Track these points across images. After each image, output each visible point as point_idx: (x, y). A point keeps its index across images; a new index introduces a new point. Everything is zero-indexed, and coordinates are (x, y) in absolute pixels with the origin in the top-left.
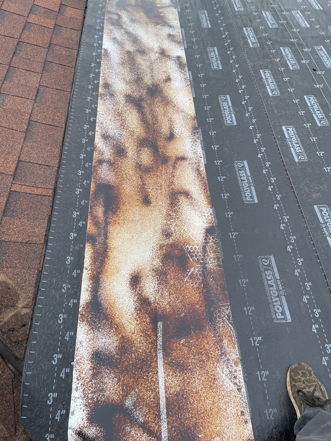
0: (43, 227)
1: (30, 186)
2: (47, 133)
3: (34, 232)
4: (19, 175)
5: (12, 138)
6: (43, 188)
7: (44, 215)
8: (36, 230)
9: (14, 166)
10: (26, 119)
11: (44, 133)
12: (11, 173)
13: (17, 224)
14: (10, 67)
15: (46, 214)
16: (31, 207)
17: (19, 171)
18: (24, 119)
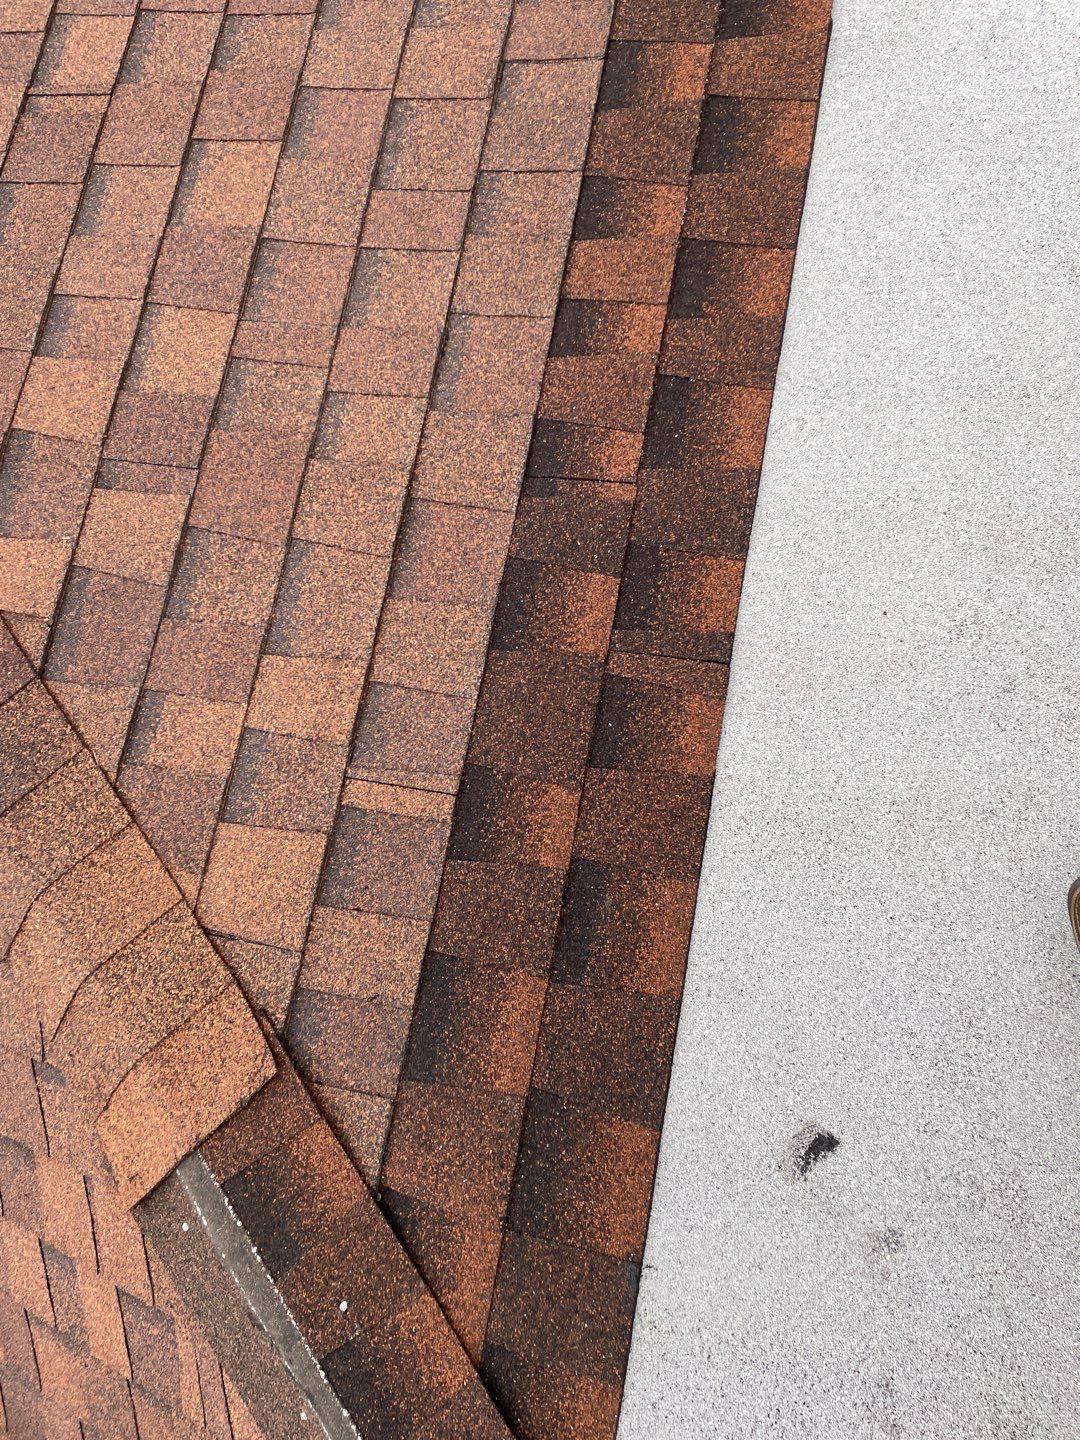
0: (417, 945)
1: (392, 785)
2: (460, 544)
3: (391, 964)
4: (365, 743)
5: (354, 589)
6: (429, 791)
7: (424, 901)
8: (398, 958)
9: (352, 708)
10: (397, 498)
11: (449, 550)
12: (343, 737)
13: (350, 930)
14: (359, 250)
15: (429, 895)
16: (392, 865)
17: (366, 725)
18: (388, 498)
